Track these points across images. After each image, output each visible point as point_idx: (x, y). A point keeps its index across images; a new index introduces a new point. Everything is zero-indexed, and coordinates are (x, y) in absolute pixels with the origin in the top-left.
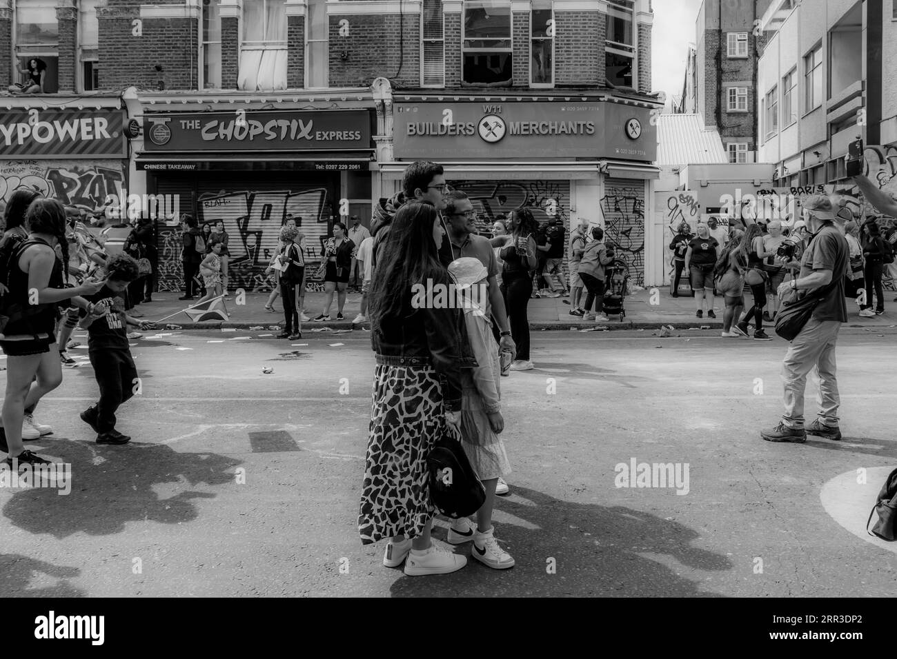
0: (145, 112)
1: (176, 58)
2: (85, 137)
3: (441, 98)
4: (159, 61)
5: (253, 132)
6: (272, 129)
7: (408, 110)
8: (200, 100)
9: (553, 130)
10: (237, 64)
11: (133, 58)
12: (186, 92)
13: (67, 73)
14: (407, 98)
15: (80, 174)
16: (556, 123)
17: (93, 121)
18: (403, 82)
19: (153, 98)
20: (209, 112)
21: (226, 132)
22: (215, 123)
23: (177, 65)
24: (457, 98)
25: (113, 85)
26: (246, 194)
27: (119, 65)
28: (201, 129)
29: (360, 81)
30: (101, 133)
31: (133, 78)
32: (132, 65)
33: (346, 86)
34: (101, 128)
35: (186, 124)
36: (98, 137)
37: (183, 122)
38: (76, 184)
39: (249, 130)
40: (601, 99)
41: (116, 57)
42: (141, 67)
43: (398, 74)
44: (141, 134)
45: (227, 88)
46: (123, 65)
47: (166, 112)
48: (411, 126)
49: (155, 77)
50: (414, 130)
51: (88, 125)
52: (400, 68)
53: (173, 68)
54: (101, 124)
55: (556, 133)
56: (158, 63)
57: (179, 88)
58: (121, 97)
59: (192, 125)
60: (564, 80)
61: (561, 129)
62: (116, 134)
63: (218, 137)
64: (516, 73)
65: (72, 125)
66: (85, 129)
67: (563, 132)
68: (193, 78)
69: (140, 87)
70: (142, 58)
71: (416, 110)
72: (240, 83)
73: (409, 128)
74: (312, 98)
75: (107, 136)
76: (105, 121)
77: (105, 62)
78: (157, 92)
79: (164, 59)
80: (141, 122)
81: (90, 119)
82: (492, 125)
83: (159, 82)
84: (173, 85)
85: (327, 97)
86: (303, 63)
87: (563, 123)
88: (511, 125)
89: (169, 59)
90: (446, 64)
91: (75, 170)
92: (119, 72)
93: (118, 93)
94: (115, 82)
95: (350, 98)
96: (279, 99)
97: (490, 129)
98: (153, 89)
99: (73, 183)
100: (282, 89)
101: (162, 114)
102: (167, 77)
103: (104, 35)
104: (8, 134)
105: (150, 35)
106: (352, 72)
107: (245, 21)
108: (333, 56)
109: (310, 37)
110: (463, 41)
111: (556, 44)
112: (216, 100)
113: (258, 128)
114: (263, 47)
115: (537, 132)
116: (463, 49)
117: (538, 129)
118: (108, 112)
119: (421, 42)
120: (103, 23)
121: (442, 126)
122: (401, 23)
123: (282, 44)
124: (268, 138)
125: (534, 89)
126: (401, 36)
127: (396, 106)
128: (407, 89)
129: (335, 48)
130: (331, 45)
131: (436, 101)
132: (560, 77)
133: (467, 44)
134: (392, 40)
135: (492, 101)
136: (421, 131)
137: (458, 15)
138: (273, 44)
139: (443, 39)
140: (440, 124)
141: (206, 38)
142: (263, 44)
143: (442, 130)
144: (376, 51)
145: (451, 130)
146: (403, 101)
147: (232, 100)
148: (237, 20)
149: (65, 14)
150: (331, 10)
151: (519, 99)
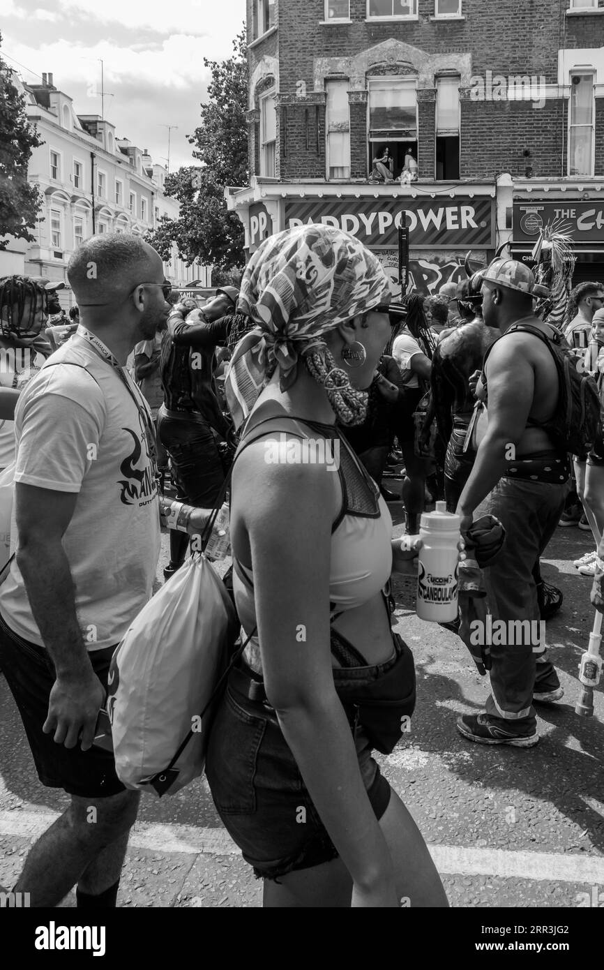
0: (514, 200)
1: (546, 142)
2: (450, 226)
4: (527, 146)
8: (580, 187)
11: (499, 143)
13: (427, 159)
15: (440, 265)
17: (459, 209)
19: (529, 184)
20: (585, 200)
22: (592, 212)
23: (547, 149)
25: (477, 172)
27: (483, 151)
28: (576, 219)
30: (467, 222)
31: (498, 164)
32: (498, 150)
34: (468, 217)
35: (560, 213)
36: (464, 226)
37: (557, 211)
38: (437, 276)
41: (480, 142)
42: (507, 152)
45: (602, 174)
46: (488, 150)
47: (538, 200)
49: (523, 165)
51: (453, 214)
53: (543, 153)
54: (468, 213)
58: (495, 184)
59: (568, 214)
62: (483, 224)
63: (595, 227)
65: (436, 214)
66: (450, 218)
68: (564, 163)
69: (514, 174)
70: (509, 143)
75: (474, 225)
76: (472, 210)
77: (468, 147)
78: (524, 179)
79: (533, 143)
81: (456, 208)
83: (527, 168)
84: (542, 171)
89: (538, 144)
91: (436, 261)
92: (483, 158)
93: (493, 180)
94: (479, 168)
98: (520, 175)
99: (434, 275)
101: (534, 202)
102: (534, 163)
103: (468, 118)
104: (368, 223)
105: (517, 117)
112: (598, 187)
118: (477, 201)
120: (467, 105)
141: (573, 120)
149: (425, 96)
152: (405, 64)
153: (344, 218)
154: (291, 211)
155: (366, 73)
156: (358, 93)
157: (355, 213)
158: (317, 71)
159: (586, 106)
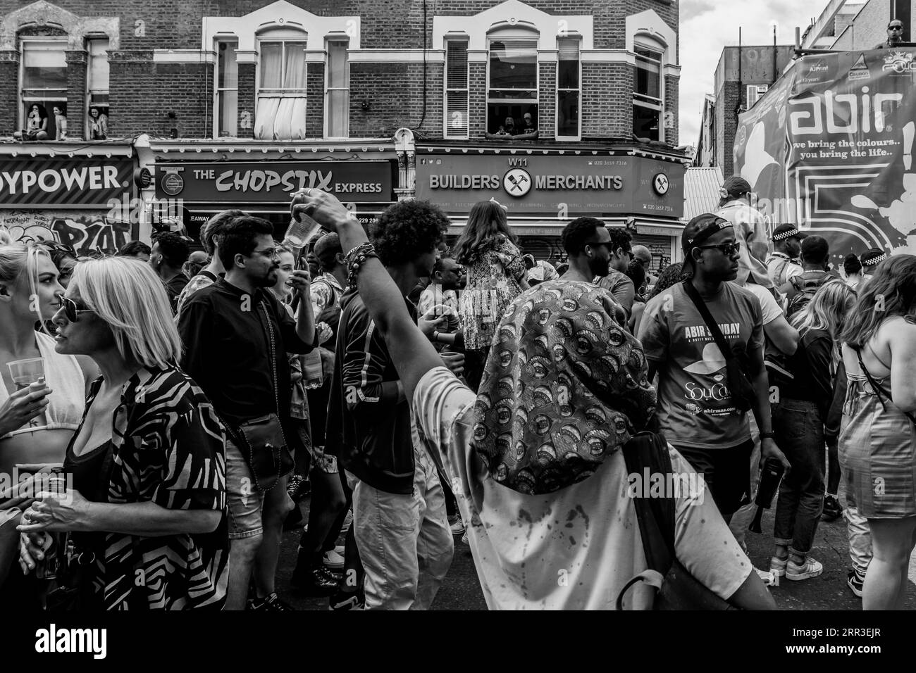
0: (157, 161)
1: (190, 105)
2: (93, 186)
3: (465, 150)
4: (173, 108)
5: (270, 183)
6: (289, 180)
7: (431, 162)
8: (215, 149)
9: (580, 185)
10: (254, 112)
11: (146, 105)
12: (201, 140)
13: (75, 119)
14: (430, 149)
15: (87, 224)
16: (583, 177)
17: (102, 169)
18: (426, 133)
19: (166, 146)
20: (224, 161)
21: (241, 182)
22: (230, 173)
23: (191, 112)
24: (481, 150)
25: (124, 133)
27: (130, 112)
28: (215, 179)
29: (381, 132)
30: (110, 182)
31: (144, 126)
32: (145, 112)
33: (367, 136)
35: (199, 173)
36: (107, 186)
37: (197, 171)
38: (83, 235)
39: (266, 180)
40: (629, 153)
41: (127, 103)
42: (154, 114)
43: (420, 125)
44: (153, 184)
45: (243, 137)
46: (135, 112)
47: (179, 161)
48: (434, 179)
49: (167, 125)
50: (438, 183)
51: (96, 173)
52: (423, 118)
53: (187, 115)
54: (111, 173)
55: (583, 187)
56: (171, 109)
57: (193, 137)
58: (132, 145)
59: (207, 174)
60: (591, 133)
61: (588, 184)
62: (126, 184)
63: (233, 186)
65: (80, 174)
66: (93, 178)
67: (590, 187)
68: (208, 126)
69: (152, 135)
70: (155, 104)
71: (439, 162)
72: (257, 131)
73: (432, 181)
74: (331, 149)
75: (117, 185)
76: (114, 170)
77: (115, 108)
78: (170, 140)
79: (178, 106)
80: (152, 171)
81: (100, 167)
82: (518, 179)
83: (172, 130)
84: (186, 133)
85: (348, 148)
86: (322, 111)
87: (590, 178)
88: (537, 178)
89: (183, 106)
90: (470, 115)
91: (82, 221)
92: (130, 119)
93: (129, 140)
94: (126, 129)
95: (371, 148)
96: (298, 149)
97: (515, 183)
98: (166, 137)
99: (80, 234)
100: (300, 138)
101: (175, 163)
102: (180, 125)
103: (116, 80)
104: (12, 182)
105: (163, 80)
106: (374, 122)
107: (263, 67)
108: (354, 105)
109: (330, 85)
110: (487, 91)
111: (583, 96)
112: (232, 149)
113: (275, 179)
114: (281, 95)
115: (564, 187)
116: (488, 100)
117: (564, 183)
118: (118, 161)
119: (445, 92)
120: (115, 68)
121: (466, 179)
122: (425, 72)
123: (301, 92)
124: (285, 190)
125: (560, 142)
126: (425, 86)
127: (419, 157)
128: (430, 141)
129: (356, 97)
130: (352, 93)
131: (460, 153)
132: (587, 130)
133: (492, 95)
134: (415, 89)
135: (517, 154)
136: (444, 183)
137: (483, 64)
138: (291, 92)
139: (468, 89)
140: (464, 177)
141: (221, 85)
142: (280, 92)
143: (466, 183)
144: (398, 100)
145: (476, 184)
146: (426, 153)
147: (248, 149)
148: (255, 66)
149: (75, 58)
150: (353, 58)
151: (545, 152)
152: (55, 26)
155: (19, 33)
159: (232, 72)
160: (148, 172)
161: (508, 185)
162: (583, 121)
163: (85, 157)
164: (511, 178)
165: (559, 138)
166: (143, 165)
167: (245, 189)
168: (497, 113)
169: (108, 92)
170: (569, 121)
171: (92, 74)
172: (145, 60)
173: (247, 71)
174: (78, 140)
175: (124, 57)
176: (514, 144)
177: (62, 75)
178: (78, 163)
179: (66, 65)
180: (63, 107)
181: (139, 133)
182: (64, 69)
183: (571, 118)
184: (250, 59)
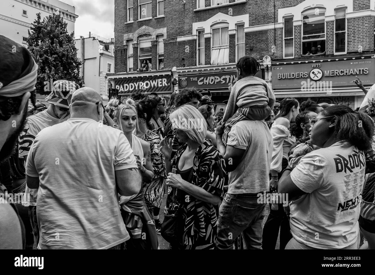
0: (179, 76)
1: (189, 55)
2: (160, 86)
3: (292, 63)
5: (216, 81)
6: (223, 79)
7: (278, 68)
8: (197, 70)
9: (346, 73)
10: (210, 55)
11: (175, 56)
12: (193, 67)
14: (278, 63)
16: (348, 70)
17: (162, 80)
18: (276, 57)
19: (181, 70)
20: (200, 74)
21: (206, 81)
22: (202, 78)
23: (189, 57)
24: (299, 62)
25: (168, 67)
26: (214, 105)
27: (170, 59)
28: (197, 81)
29: (258, 58)
31: (175, 64)
32: (175, 59)
36: (163, 85)
37: (191, 78)
40: (372, 57)
41: (169, 56)
42: (177, 59)
43: (273, 54)
44: (177, 84)
45: (207, 65)
46: (172, 59)
47: (186, 75)
48: (279, 75)
49: (182, 63)
50: (281, 77)
51: (160, 81)
52: (274, 51)
53: (188, 59)
54: (165, 81)
55: (348, 74)
56: (183, 57)
57: (190, 66)
58: (171, 71)
59: (195, 79)
60: (352, 50)
61: (350, 73)
62: (169, 84)
63: (204, 83)
64: (328, 49)
65: (155, 82)
66: (160, 83)
67: (352, 74)
68: (195, 62)
69: (177, 67)
70: (178, 56)
71: (281, 68)
72: (212, 62)
73: (278, 76)
75: (166, 85)
78: (183, 68)
79: (185, 56)
80: (177, 80)
82: (316, 73)
84: (187, 65)
86: (235, 53)
87: (352, 70)
88: (325, 72)
89: (187, 56)
90: (295, 48)
92: (170, 62)
93: (170, 69)
94: (169, 65)
96: (226, 68)
97: (315, 75)
98: (181, 67)
100: (227, 63)
101: (184, 76)
102: (186, 62)
103: (166, 49)
104: (137, 86)
105: (180, 47)
106: (255, 55)
107: (213, 38)
108: (247, 49)
109: (238, 42)
110: (302, 37)
111: (348, 34)
112: (203, 69)
113: (218, 79)
114: (220, 48)
115: (338, 75)
116: (302, 41)
117: (339, 73)
118: (167, 76)
119: (283, 39)
120: (166, 45)
121: (293, 75)
122: (275, 32)
123: (227, 46)
124: (222, 83)
125: (336, 55)
126: (275, 38)
127: (273, 67)
128: (277, 60)
129: (248, 46)
130: (246, 44)
131: (290, 64)
132: (350, 49)
133: (304, 38)
134: (271, 40)
135: (316, 62)
136: (284, 77)
137: (300, 26)
138: (223, 46)
139: (293, 37)
140: (292, 74)
141: (199, 46)
142: (219, 47)
143: (293, 76)
144: (264, 45)
145: (297, 76)
146: (276, 65)
147: (209, 69)
148: (210, 38)
149: (154, 43)
150: (246, 30)
151: (329, 60)
152: (148, 33)
153: (130, 84)
154: (117, 83)
155: (138, 37)
156: (135, 44)
157: (133, 83)
158: (124, 38)
159: (203, 41)
160: (176, 80)
161: (312, 76)
162: (348, 45)
163: (157, 76)
164: (313, 73)
165: (335, 54)
166: (174, 77)
167: (208, 84)
168: (306, 46)
169: (163, 53)
170: (340, 46)
171: (159, 48)
172: (174, 41)
173: (208, 40)
174: (155, 70)
175: (168, 41)
176: (314, 58)
177: (150, 49)
178: (155, 78)
179: (151, 46)
180: (150, 60)
181: (173, 66)
182: (150, 47)
183: (341, 44)
184: (209, 36)
